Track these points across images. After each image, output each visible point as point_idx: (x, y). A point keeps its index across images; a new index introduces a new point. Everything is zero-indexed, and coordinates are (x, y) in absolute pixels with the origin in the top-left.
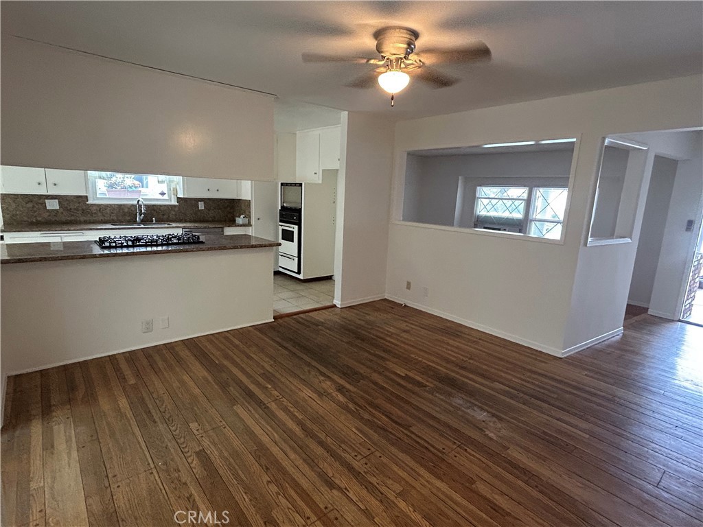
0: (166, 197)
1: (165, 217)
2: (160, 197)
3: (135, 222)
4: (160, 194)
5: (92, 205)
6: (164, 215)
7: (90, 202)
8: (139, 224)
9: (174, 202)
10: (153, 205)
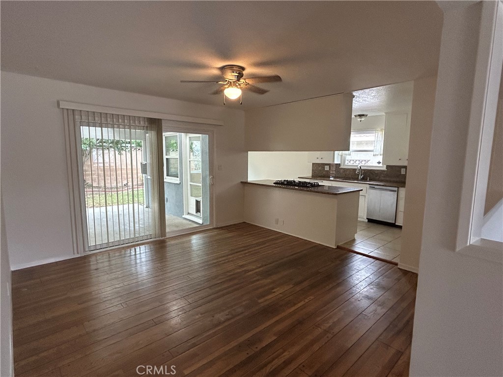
0: (381, 165)
1: (377, 178)
2: (378, 165)
3: (357, 179)
4: (378, 163)
5: (342, 168)
6: (376, 176)
7: (341, 167)
8: (359, 180)
9: (384, 168)
10: (371, 170)
